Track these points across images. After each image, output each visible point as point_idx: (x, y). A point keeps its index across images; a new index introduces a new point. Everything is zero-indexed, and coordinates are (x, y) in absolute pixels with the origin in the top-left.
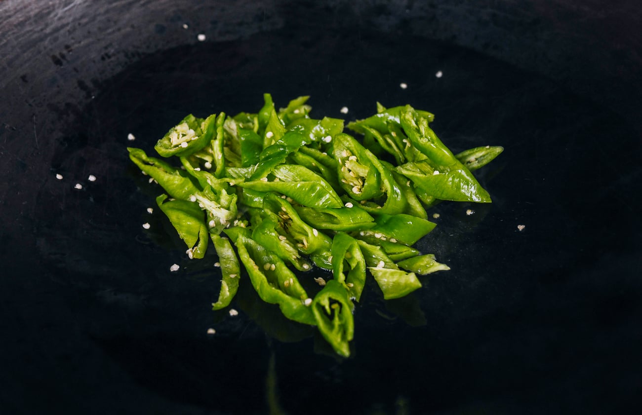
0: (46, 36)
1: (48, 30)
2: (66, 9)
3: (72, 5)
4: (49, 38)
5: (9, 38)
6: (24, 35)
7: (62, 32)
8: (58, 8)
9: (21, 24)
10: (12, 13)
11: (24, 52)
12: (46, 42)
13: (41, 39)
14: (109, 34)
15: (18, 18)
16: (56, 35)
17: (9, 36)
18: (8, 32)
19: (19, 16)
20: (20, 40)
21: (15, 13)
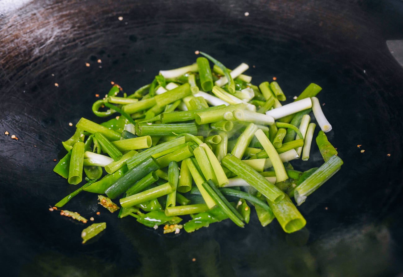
0: (30, 63)
1: (31, 60)
2: (41, 47)
3: (44, 46)
4: (32, 64)
5: (10, 64)
6: (18, 62)
7: (39, 60)
8: (37, 47)
9: (17, 56)
10: (12, 50)
11: (18, 72)
12: (30, 67)
13: (27, 65)
14: (65, 61)
15: (14, 53)
16: (36, 62)
17: (10, 63)
18: (9, 61)
19: (16, 52)
20: (16, 65)
21: (13, 50)
